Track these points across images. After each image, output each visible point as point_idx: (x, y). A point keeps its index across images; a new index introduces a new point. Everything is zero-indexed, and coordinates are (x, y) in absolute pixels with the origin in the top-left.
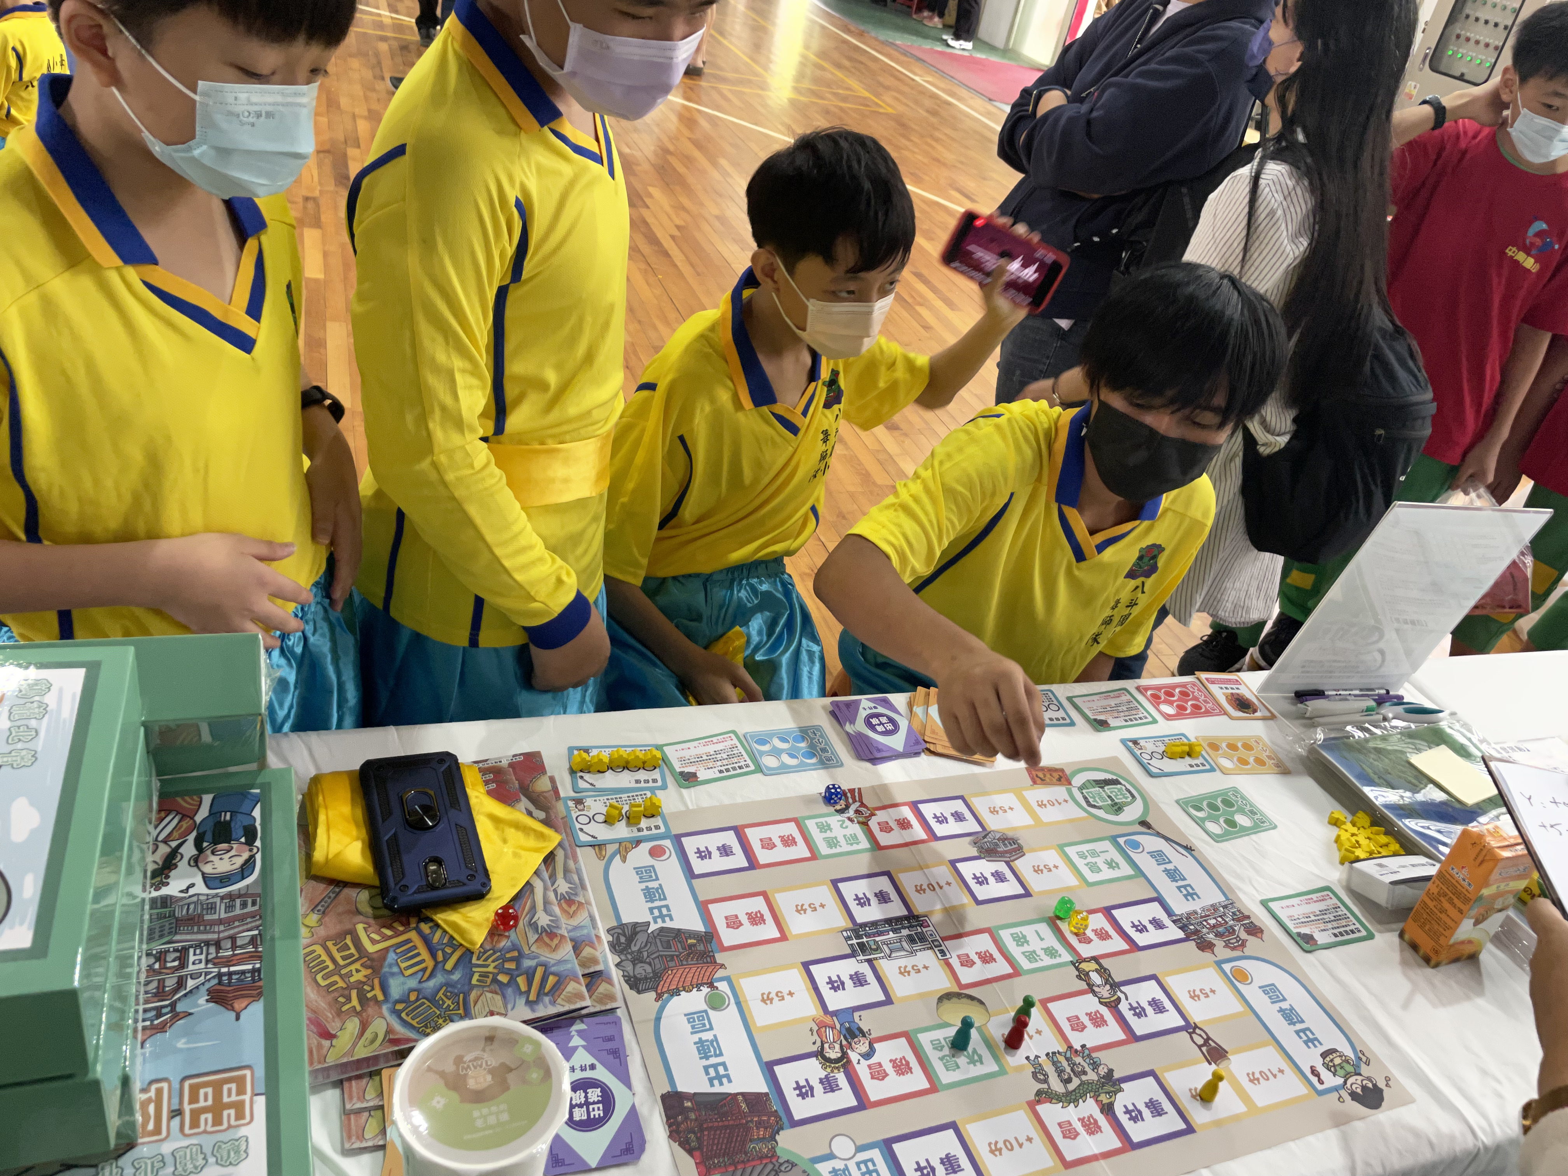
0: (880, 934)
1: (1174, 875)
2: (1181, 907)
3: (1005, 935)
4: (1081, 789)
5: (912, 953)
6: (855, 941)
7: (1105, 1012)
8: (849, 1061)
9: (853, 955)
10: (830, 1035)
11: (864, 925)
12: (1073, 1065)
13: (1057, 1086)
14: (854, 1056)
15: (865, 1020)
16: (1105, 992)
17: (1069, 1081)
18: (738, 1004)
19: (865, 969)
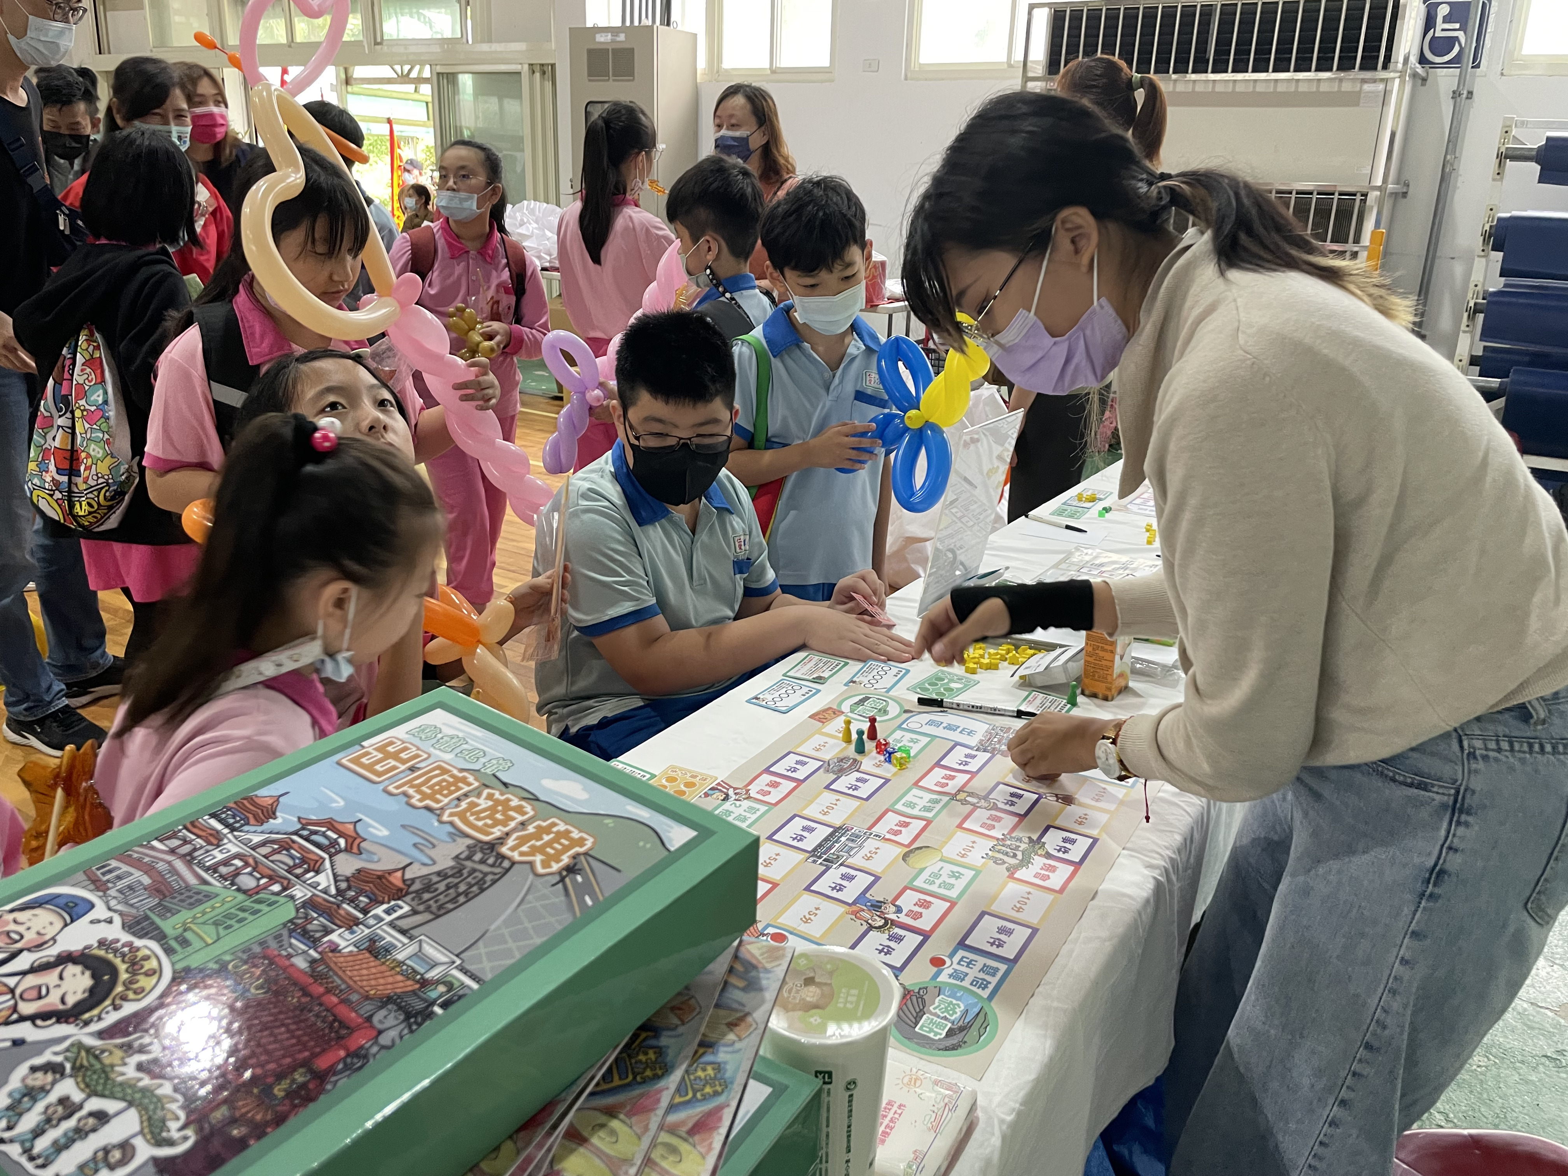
0: (830, 848)
1: (950, 727)
2: (973, 741)
3: (899, 807)
4: (852, 711)
5: (861, 847)
6: (820, 861)
7: (994, 812)
8: (892, 921)
9: (828, 868)
10: (866, 915)
11: (815, 850)
12: (1008, 846)
13: (1013, 861)
14: (893, 916)
15: (876, 894)
16: (983, 803)
17: (1015, 856)
18: (791, 933)
19: (843, 870)
